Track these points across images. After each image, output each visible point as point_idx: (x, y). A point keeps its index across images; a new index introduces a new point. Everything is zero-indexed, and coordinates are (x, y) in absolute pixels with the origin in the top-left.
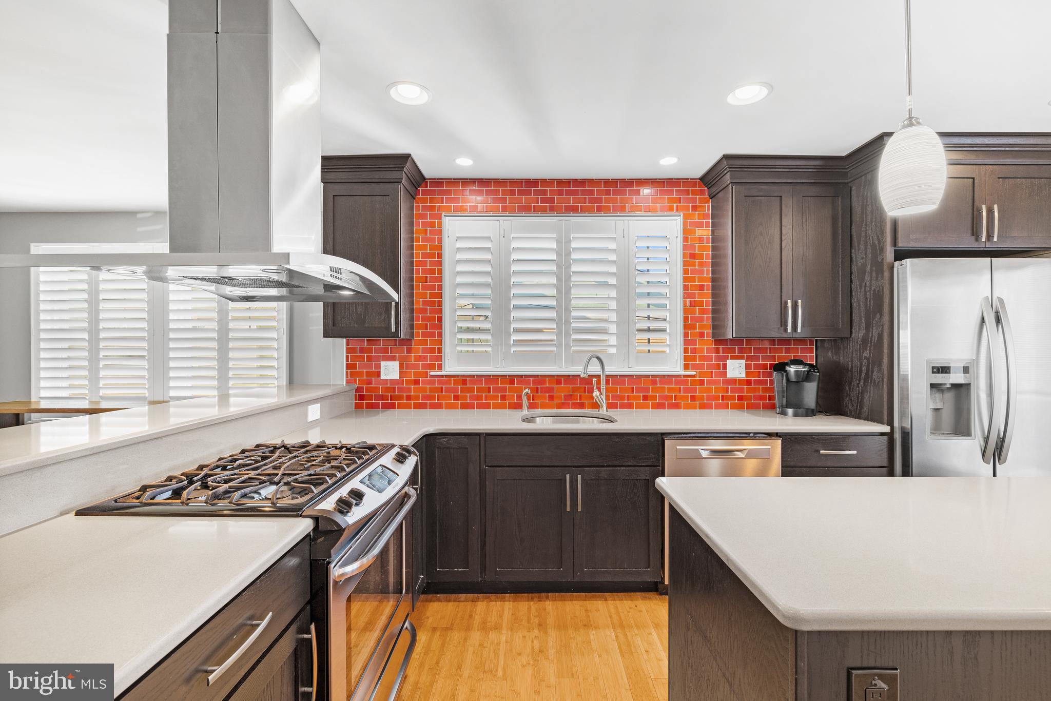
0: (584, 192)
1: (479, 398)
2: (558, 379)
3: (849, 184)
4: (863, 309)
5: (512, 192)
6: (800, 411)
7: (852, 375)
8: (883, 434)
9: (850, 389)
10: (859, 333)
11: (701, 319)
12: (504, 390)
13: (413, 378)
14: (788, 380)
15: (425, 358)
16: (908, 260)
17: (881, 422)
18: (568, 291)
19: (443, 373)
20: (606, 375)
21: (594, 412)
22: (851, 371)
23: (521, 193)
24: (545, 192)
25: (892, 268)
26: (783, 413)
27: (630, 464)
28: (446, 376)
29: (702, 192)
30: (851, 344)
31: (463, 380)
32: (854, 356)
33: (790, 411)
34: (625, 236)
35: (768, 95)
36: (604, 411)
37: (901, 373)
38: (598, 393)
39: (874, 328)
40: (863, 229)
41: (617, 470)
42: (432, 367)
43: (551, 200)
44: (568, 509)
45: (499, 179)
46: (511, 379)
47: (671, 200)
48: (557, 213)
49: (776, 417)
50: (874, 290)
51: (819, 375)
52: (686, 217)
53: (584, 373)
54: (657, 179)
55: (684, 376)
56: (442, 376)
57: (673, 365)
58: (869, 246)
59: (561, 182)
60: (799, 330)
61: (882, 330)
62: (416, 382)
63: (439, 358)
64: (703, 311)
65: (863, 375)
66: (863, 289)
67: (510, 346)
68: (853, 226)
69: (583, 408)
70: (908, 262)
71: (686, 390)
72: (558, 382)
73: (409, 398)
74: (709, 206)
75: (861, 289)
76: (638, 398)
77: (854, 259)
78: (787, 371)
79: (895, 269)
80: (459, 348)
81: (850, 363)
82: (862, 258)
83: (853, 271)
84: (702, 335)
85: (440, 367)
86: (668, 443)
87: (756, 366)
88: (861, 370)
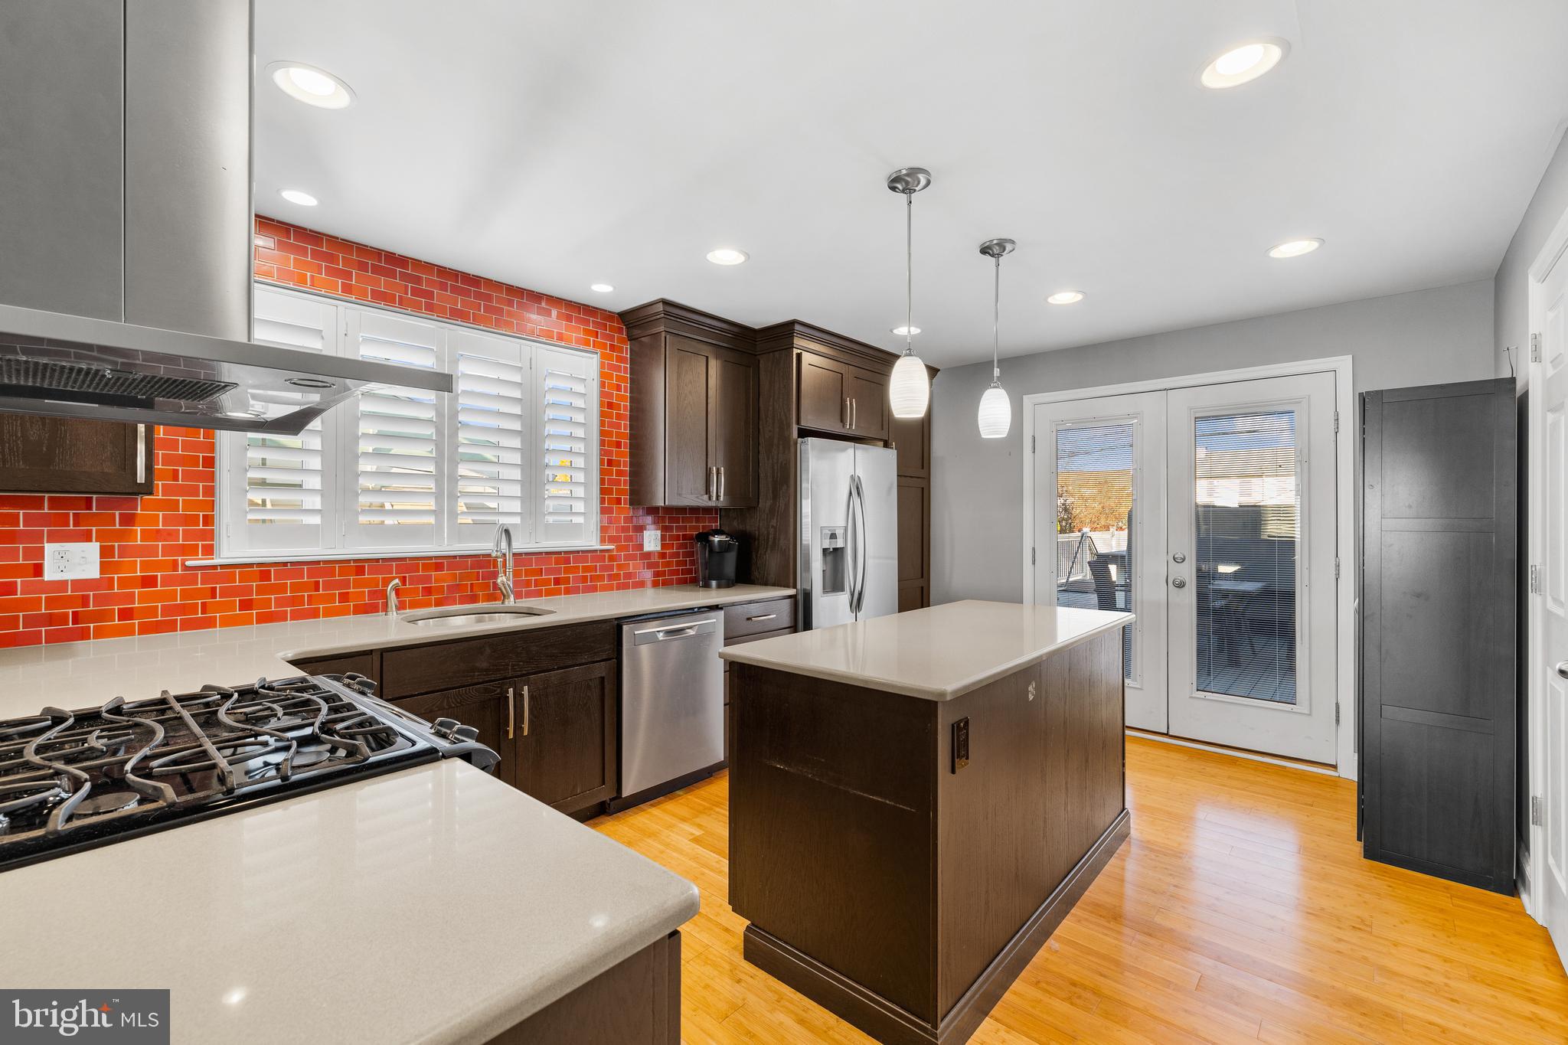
0: (479, 296)
1: (294, 601)
2: (437, 563)
3: (758, 357)
4: (770, 480)
5: (362, 267)
6: (723, 582)
7: (758, 543)
8: (790, 597)
9: (756, 556)
10: (765, 504)
11: (618, 482)
12: (346, 584)
13: (139, 574)
14: (711, 551)
15: (172, 535)
16: (809, 438)
17: (787, 586)
18: (454, 434)
19: (216, 561)
20: (513, 554)
21: (496, 605)
22: (758, 539)
23: (376, 270)
24: (418, 280)
25: (796, 443)
26: (707, 586)
27: (584, 661)
28: (223, 566)
29: (620, 331)
30: (758, 513)
31: (263, 571)
32: (761, 524)
33: (714, 583)
34: (533, 367)
35: (745, 261)
36: (511, 602)
37: (803, 542)
38: (504, 578)
39: (781, 498)
40: (771, 403)
41: (569, 671)
42: (191, 551)
43: (429, 295)
44: (511, 736)
45: (338, 238)
46: (359, 566)
47: (587, 332)
48: (438, 316)
49: (699, 591)
50: (782, 463)
51: (738, 545)
52: (603, 356)
53: (497, 551)
54: (571, 302)
55: (602, 551)
56: (214, 567)
57: (588, 539)
58: (776, 421)
59: (443, 272)
60: (722, 499)
61: (789, 501)
62: (149, 582)
63: (210, 535)
64: (620, 473)
65: (770, 543)
66: (771, 461)
67: (358, 514)
68: (761, 399)
69: (476, 603)
70: (810, 440)
71: (603, 568)
72: (439, 567)
73: (125, 614)
74: (627, 348)
75: (768, 460)
76: (547, 582)
77: (761, 430)
78: (710, 541)
79: (798, 445)
80: (250, 516)
81: (757, 532)
82: (770, 431)
83: (761, 442)
84: (619, 501)
85: (209, 551)
86: (625, 628)
87: (672, 538)
88: (768, 538)
